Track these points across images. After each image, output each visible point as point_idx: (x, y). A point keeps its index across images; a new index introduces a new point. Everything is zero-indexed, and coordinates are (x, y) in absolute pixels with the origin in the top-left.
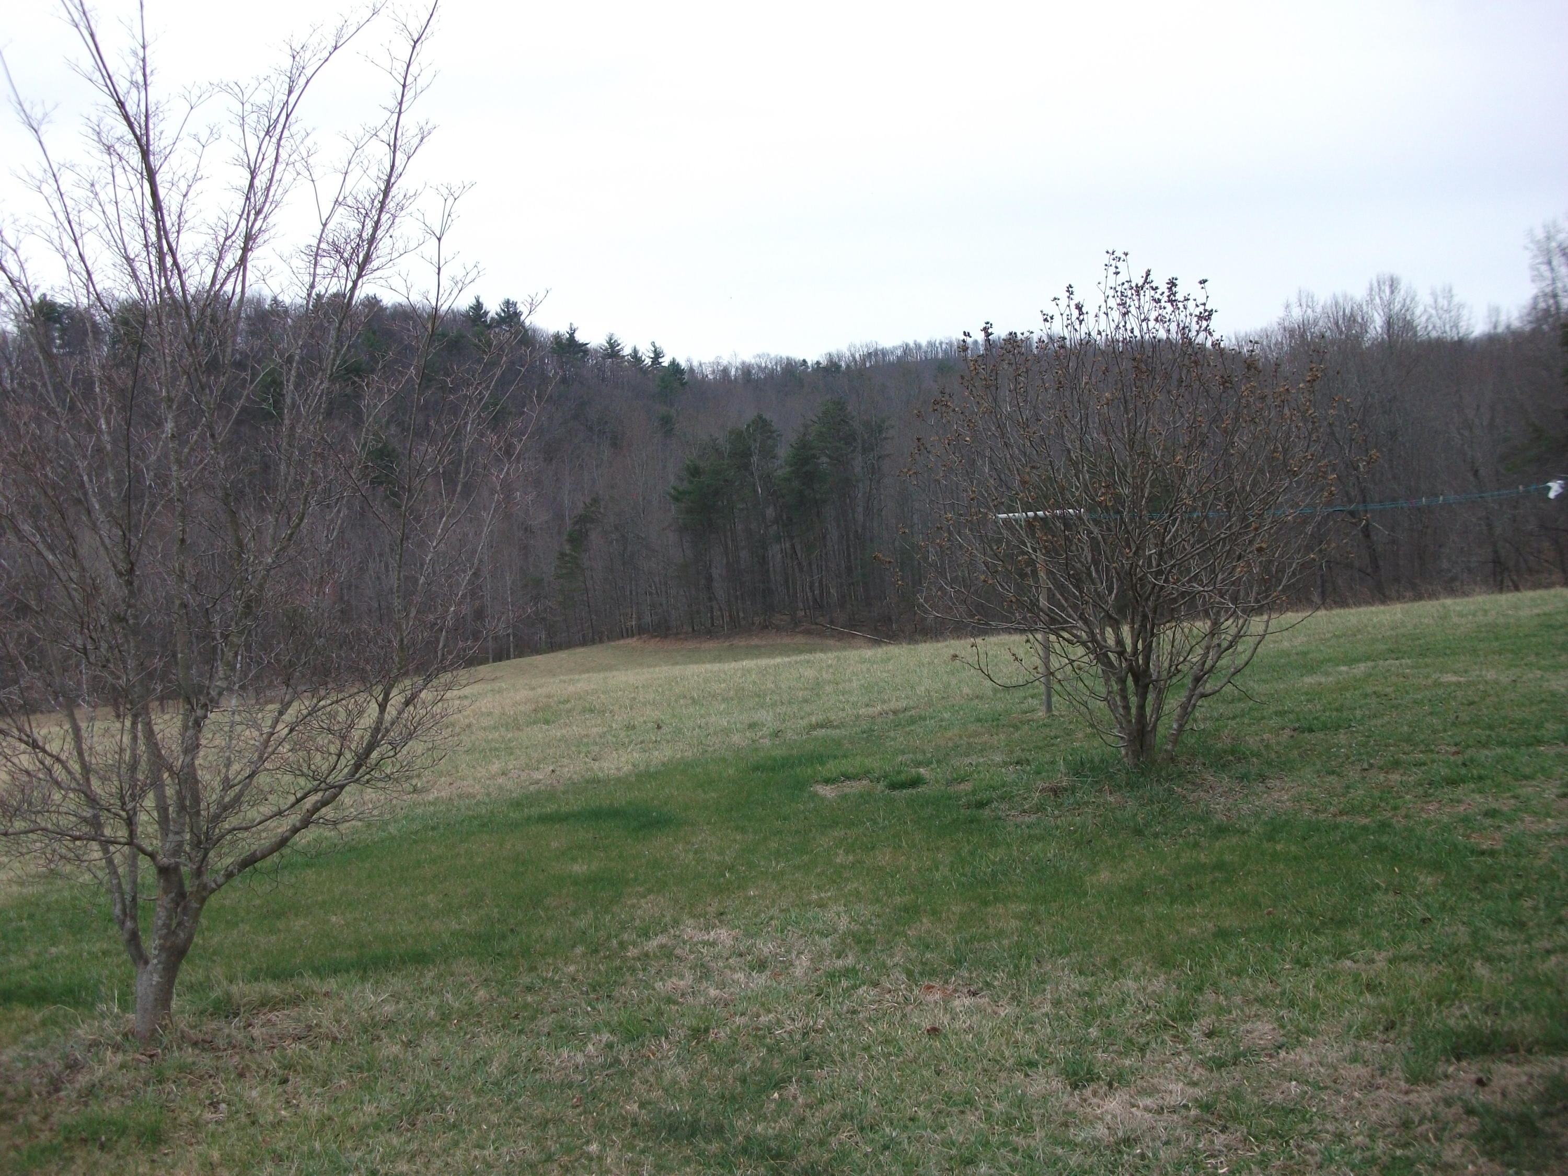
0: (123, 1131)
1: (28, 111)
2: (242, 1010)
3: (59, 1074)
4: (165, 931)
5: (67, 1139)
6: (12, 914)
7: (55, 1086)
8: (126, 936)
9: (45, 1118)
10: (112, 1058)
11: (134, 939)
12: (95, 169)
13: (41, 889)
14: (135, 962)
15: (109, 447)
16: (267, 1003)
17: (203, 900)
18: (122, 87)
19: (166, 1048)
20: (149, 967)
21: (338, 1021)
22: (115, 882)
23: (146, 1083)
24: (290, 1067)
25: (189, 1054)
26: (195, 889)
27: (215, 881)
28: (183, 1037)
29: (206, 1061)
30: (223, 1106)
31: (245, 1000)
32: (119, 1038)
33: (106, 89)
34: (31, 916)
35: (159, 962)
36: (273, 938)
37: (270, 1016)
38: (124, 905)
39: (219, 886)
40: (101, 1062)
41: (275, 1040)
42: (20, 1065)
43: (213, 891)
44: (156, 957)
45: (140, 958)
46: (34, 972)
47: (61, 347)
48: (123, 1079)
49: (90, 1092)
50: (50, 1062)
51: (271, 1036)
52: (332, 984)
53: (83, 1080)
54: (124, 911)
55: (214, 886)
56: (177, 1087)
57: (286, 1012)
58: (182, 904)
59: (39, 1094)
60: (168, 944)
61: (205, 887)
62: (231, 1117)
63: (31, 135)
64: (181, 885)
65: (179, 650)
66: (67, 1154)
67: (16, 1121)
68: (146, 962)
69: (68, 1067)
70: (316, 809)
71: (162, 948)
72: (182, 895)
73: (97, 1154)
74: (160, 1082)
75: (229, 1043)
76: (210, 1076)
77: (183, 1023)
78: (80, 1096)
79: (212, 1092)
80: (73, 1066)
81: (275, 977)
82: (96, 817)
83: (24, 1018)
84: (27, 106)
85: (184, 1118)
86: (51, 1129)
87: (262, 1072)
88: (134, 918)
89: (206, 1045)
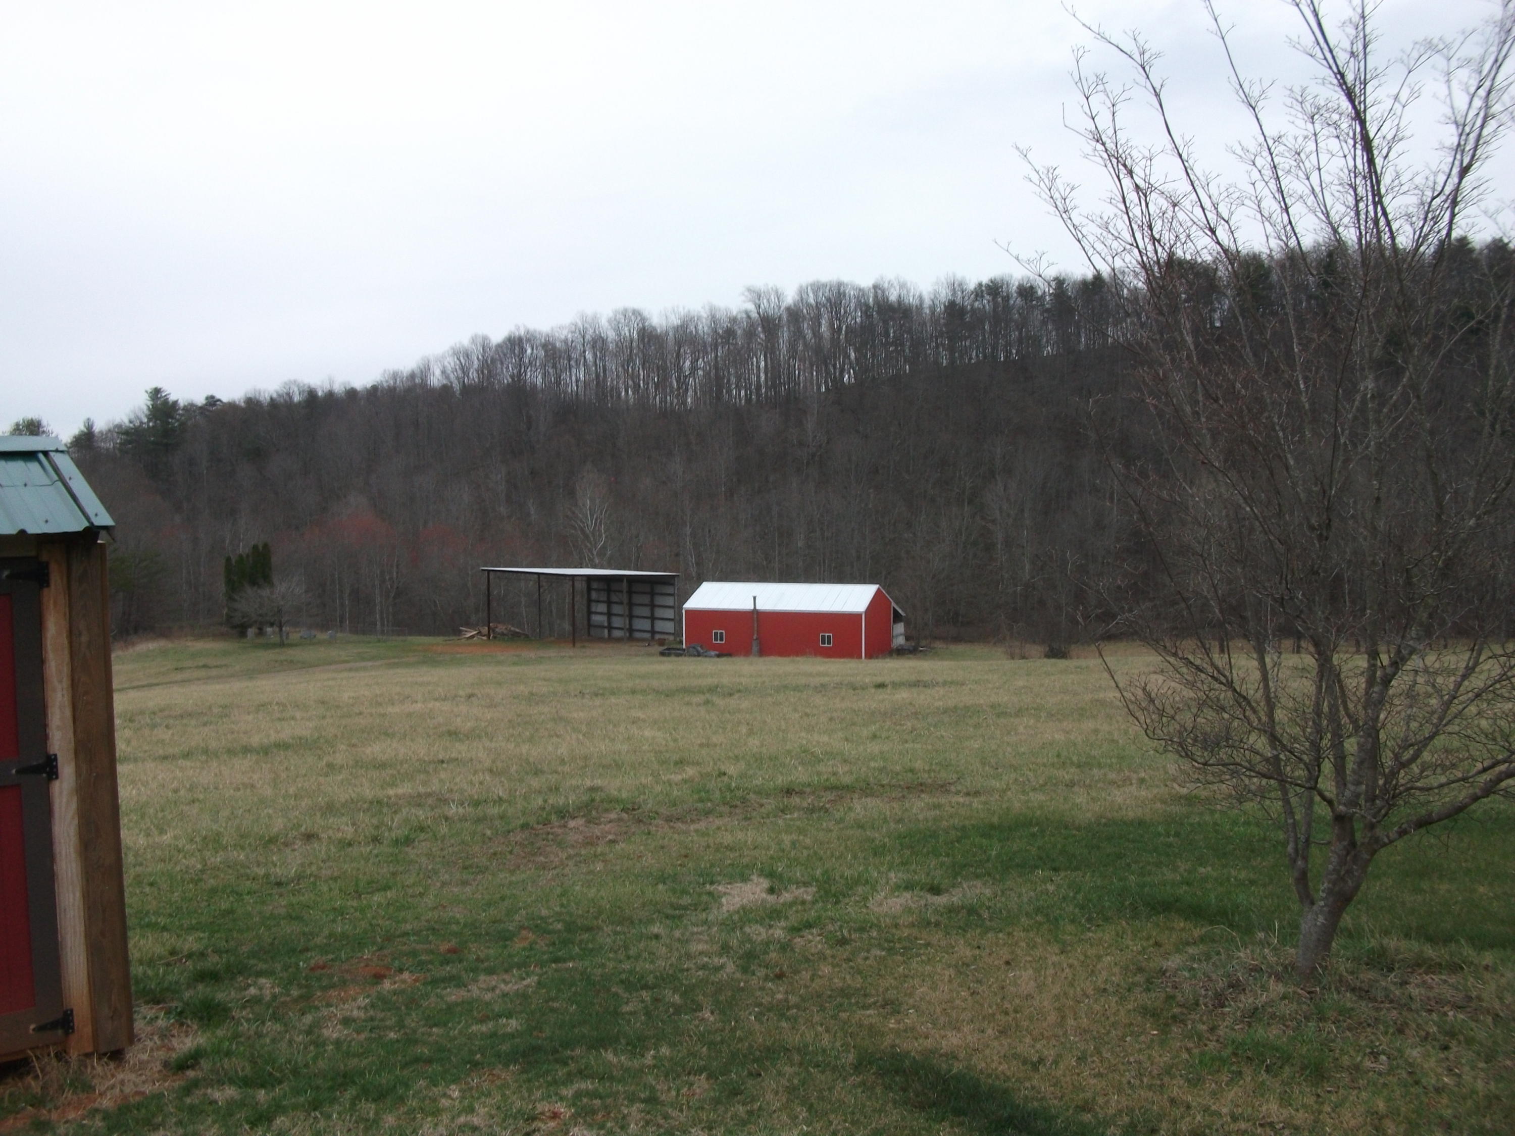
0: (1287, 1059)
1: (1246, 90)
2: (1397, 966)
3: (1223, 990)
4: (1334, 877)
5: (1235, 1054)
6: (1160, 829)
7: (1220, 1001)
8: (1296, 874)
9: (1212, 1029)
10: (1276, 988)
11: (1303, 878)
12: (1300, 140)
13: (1184, 810)
14: (1301, 901)
15: (1307, 406)
16: (1420, 964)
17: (1374, 852)
18: (1342, 58)
19: (1324, 988)
20: (1315, 908)
21: (1501, 999)
22: (1290, 821)
23: (1307, 1019)
24: (1452, 1034)
25: (1349, 1000)
26: (1367, 840)
27: (1388, 836)
28: (1341, 981)
29: (1364, 1009)
30: (1383, 1058)
31: (1400, 957)
32: (1280, 969)
33: (1324, 62)
34: (1177, 835)
35: (1326, 905)
36: (1420, 898)
37: (1427, 978)
38: (1296, 844)
39: (1391, 842)
40: (1264, 988)
41: (1433, 1003)
42: (1187, 974)
43: (1385, 845)
44: (1323, 899)
45: (1307, 898)
46: (1185, 887)
47: (1186, 301)
48: (1286, 1009)
49: (1253, 1014)
50: (1214, 977)
51: (1429, 999)
52: (1488, 958)
53: (1246, 1001)
54: (1296, 850)
55: (1386, 840)
56: (1337, 1028)
57: (1444, 977)
58: (1353, 853)
59: (1206, 1005)
60: (1337, 889)
61: (1377, 840)
62: (1391, 1071)
63: (1249, 112)
64: (1352, 834)
65: (1368, 606)
66: (1234, 1068)
67: (1186, 1025)
68: (1312, 903)
69: (1231, 986)
70: (1499, 780)
71: (1330, 892)
72: (1353, 844)
73: (1264, 1076)
74: (1320, 1020)
75: (1387, 997)
76: (1369, 1025)
77: (1343, 966)
78: (1243, 1016)
79: (1372, 1042)
80: (1236, 986)
81: (1431, 939)
82: (1276, 758)
83: (1183, 929)
84: (1246, 86)
85: (1346, 1061)
86: (1217, 1041)
87: (1423, 1033)
88: (1305, 859)
89: (1363, 993)
